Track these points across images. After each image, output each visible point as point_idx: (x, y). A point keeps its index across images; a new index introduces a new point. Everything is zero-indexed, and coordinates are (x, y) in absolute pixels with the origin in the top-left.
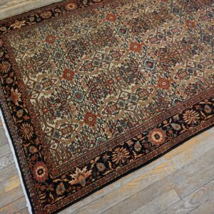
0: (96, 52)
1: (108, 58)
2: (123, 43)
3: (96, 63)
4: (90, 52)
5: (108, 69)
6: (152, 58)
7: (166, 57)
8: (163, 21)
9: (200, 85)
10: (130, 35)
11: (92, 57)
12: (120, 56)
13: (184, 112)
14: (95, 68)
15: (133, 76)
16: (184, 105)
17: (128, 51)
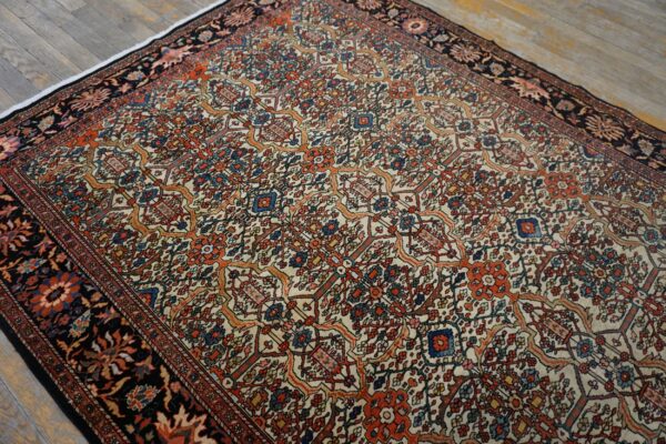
0: (586, 398)
1: (584, 348)
2: (493, 325)
3: (626, 377)
4: (597, 421)
5: (622, 331)
6: (501, 228)
7: (478, 196)
8: (331, 229)
9: (515, 121)
10: (444, 312)
11: (613, 403)
12: (549, 314)
13: (605, 140)
14: (646, 371)
15: (591, 256)
16: (588, 141)
17: (515, 298)
